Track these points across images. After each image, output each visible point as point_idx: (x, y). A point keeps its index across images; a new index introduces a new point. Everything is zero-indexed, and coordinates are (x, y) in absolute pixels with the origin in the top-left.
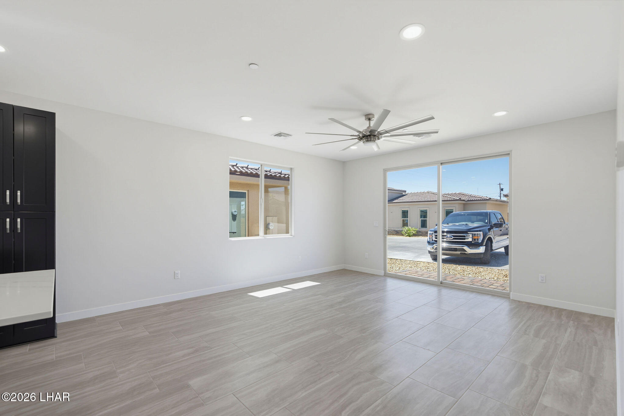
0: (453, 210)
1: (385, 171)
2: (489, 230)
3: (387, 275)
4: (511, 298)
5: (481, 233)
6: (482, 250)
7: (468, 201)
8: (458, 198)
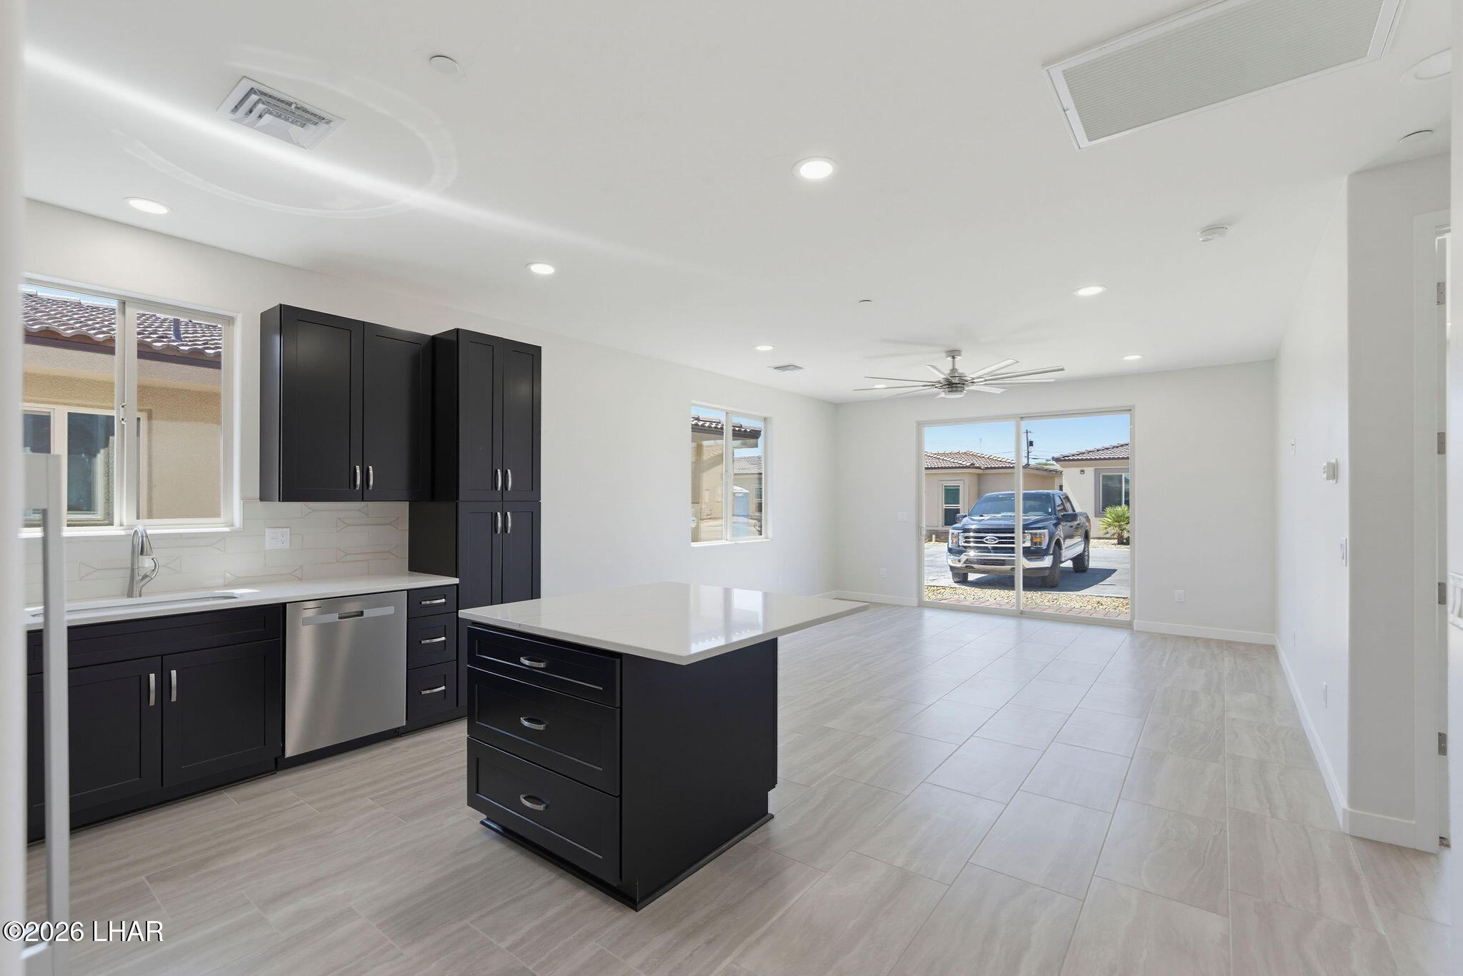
0: (959, 486)
1: (920, 425)
2: (1056, 525)
3: (922, 605)
4: (1135, 629)
5: (1046, 531)
6: (1047, 562)
7: (987, 468)
8: (968, 464)
